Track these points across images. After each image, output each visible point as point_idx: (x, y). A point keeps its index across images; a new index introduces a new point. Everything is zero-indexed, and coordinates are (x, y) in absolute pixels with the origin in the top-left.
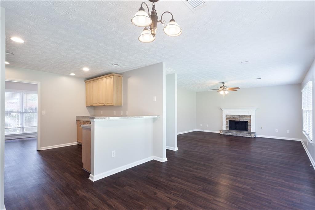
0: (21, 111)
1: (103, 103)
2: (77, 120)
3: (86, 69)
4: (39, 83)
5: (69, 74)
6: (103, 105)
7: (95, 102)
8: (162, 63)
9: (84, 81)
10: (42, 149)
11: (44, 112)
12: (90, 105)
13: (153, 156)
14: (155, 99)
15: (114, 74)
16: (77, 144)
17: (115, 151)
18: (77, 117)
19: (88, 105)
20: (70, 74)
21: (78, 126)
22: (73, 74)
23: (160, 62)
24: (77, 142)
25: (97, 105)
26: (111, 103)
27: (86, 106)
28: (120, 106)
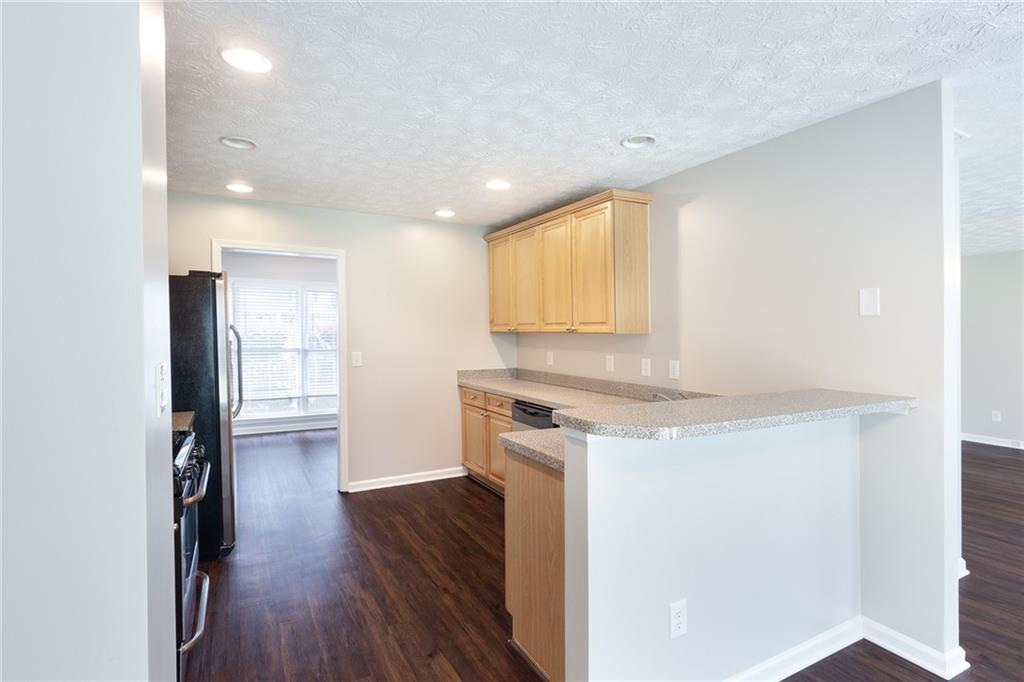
0: (300, 347)
1: (565, 323)
2: (460, 387)
3: (498, 185)
4: (340, 255)
5: (435, 212)
6: (563, 328)
7: (526, 318)
8: (935, 88)
9: (484, 237)
10: (353, 487)
11: (357, 357)
12: (504, 329)
13: (860, 619)
14: (871, 302)
15: (616, 193)
16: (461, 475)
17: (684, 601)
18: (461, 374)
19: (496, 329)
20: (437, 213)
21: (464, 410)
22: (446, 214)
23: (932, 79)
24: (463, 465)
25: (535, 328)
26: (603, 323)
27: (493, 333)
28: (640, 335)
